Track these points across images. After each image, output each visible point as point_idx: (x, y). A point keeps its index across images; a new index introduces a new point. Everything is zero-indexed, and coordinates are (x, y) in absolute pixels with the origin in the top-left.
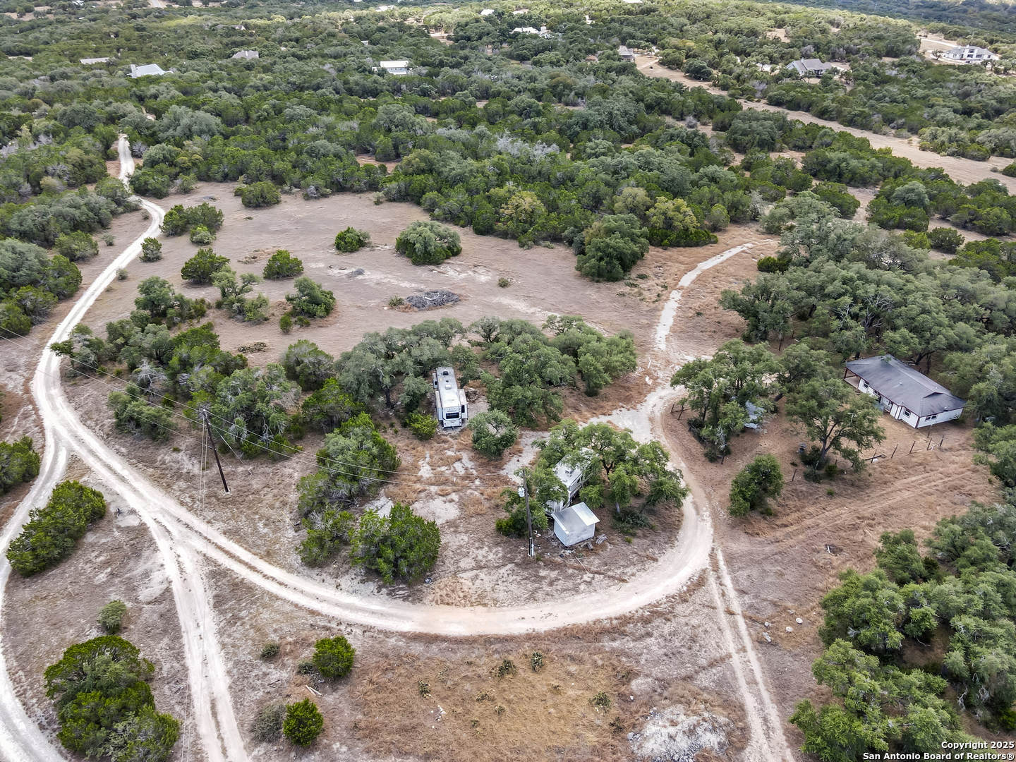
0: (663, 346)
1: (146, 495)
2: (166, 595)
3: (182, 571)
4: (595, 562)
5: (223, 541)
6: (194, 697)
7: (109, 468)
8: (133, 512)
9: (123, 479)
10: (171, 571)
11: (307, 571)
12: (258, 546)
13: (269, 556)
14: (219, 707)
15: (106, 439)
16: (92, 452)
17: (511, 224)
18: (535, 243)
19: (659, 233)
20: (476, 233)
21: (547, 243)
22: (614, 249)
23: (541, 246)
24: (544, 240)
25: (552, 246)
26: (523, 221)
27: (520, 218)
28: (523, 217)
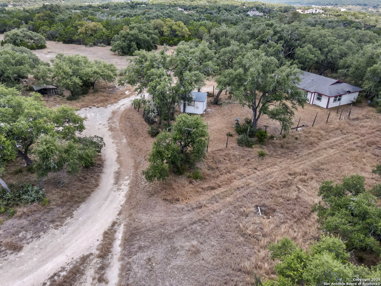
17: (81, 35)
18: (95, 44)
19: (168, 38)
20: (63, 43)
21: (102, 44)
22: (132, 35)
23: (99, 46)
24: (100, 43)
25: (105, 45)
26: (89, 34)
27: (88, 33)
28: (90, 32)
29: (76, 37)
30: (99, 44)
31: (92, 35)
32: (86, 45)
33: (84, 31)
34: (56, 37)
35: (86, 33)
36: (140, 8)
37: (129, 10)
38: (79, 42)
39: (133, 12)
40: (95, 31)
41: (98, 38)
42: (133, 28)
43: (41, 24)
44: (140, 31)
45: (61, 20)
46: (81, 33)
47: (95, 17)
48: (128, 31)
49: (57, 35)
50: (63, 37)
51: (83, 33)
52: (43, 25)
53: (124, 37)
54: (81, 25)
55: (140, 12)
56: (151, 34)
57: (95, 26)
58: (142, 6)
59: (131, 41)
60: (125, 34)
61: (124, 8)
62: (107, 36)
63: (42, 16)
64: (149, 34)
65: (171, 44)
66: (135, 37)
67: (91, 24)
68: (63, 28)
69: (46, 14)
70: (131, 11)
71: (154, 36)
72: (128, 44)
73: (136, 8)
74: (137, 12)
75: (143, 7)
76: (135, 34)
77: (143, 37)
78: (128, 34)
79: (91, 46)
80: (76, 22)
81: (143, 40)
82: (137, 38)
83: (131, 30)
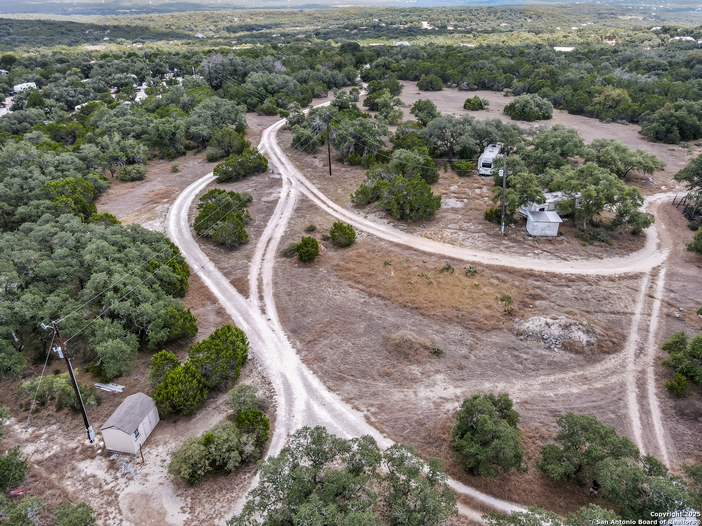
1: (290, 170)
2: (275, 202)
3: (288, 196)
4: (550, 247)
5: (316, 191)
6: (263, 235)
7: (279, 159)
8: (279, 174)
9: (282, 163)
10: (283, 195)
11: (353, 209)
12: (333, 196)
13: (336, 201)
14: (272, 241)
15: (284, 151)
16: (275, 154)
17: (597, 107)
18: (614, 120)
20: (569, 113)
21: (624, 121)
22: (677, 118)
23: (619, 123)
24: (622, 119)
25: (628, 123)
26: (609, 106)
27: (607, 104)
28: (610, 103)
29: (589, 108)
30: (619, 121)
31: (612, 107)
32: (601, 120)
33: (602, 101)
34: (560, 104)
35: (605, 104)
38: (591, 115)
39: (666, 56)
40: (618, 102)
41: (619, 112)
42: (680, 107)
43: (541, 85)
44: (690, 111)
45: (570, 81)
46: (597, 103)
47: (614, 76)
48: (673, 111)
50: (572, 106)
51: (600, 104)
53: (664, 118)
54: (600, 92)
55: (680, 57)
57: (619, 95)
58: (684, 39)
59: (673, 124)
60: (667, 115)
61: (646, 42)
62: (634, 111)
66: (680, 121)
67: (616, 92)
68: (572, 93)
72: (667, 128)
74: (675, 56)
75: (687, 41)
76: (682, 117)
77: (693, 121)
78: (672, 115)
79: (608, 122)
81: (691, 125)
82: (682, 122)
83: (676, 111)
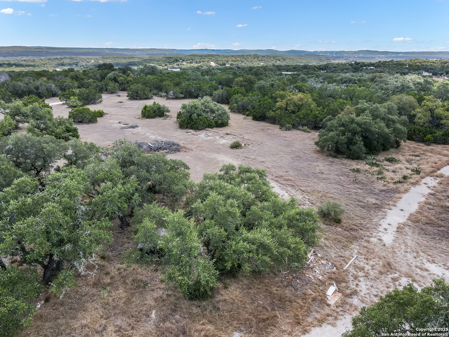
0: (388, 238)
17: (278, 112)
18: (295, 127)
19: (423, 129)
20: (253, 119)
21: (305, 128)
22: (359, 124)
23: (299, 130)
24: (303, 125)
25: (308, 130)
26: (290, 111)
27: (288, 108)
28: (292, 108)
29: (271, 114)
30: (300, 127)
31: (294, 112)
32: (282, 126)
33: (284, 106)
34: (248, 110)
35: (286, 109)
36: (366, 70)
37: (352, 73)
38: (273, 121)
39: (357, 76)
40: (299, 107)
41: (301, 118)
42: (363, 111)
43: (236, 92)
44: (375, 116)
45: (261, 88)
46: (279, 108)
47: (306, 84)
48: (353, 116)
49: (249, 107)
50: (255, 112)
51: (281, 109)
52: (238, 93)
53: (343, 125)
54: (282, 97)
55: (367, 76)
56: (394, 122)
57: (301, 100)
58: (369, 68)
59: (355, 133)
60: (346, 121)
61: (345, 71)
62: (316, 117)
63: (241, 81)
64: (389, 123)
65: (427, 140)
66: (364, 128)
67: (297, 97)
68: (258, 99)
69: (247, 79)
70: (354, 74)
71: (398, 126)
72: (348, 138)
73: (361, 70)
74: (362, 76)
75: (371, 69)
76: (365, 123)
77: (380, 128)
78: (352, 121)
79: (288, 129)
80: (278, 92)
81: (378, 134)
82: (367, 130)
83: (358, 115)
